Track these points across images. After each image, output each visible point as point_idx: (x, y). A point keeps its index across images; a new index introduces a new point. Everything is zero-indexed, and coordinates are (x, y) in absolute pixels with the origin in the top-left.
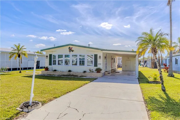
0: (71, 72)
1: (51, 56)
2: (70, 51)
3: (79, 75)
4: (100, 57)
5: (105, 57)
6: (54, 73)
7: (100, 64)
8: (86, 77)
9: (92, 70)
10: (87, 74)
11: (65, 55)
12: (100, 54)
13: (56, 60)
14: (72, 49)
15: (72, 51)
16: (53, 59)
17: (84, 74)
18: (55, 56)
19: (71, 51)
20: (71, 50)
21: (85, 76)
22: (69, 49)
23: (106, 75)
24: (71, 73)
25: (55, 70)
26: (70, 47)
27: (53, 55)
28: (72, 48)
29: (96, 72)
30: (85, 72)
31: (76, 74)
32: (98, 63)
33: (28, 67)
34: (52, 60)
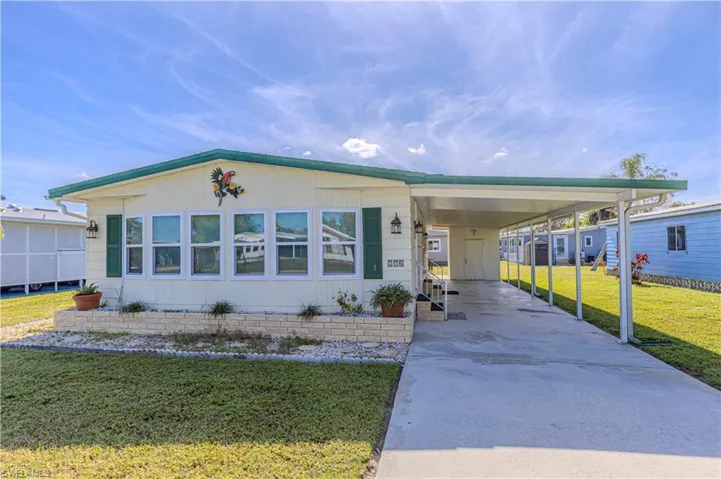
0: (229, 317)
1: (114, 221)
2: (221, 195)
3: (274, 336)
4: (396, 222)
5: (416, 226)
6: (125, 325)
7: (401, 263)
8: (319, 343)
9: (354, 298)
10: (327, 325)
11: (194, 218)
12: (396, 202)
13: (141, 248)
14: (235, 181)
15: (235, 193)
16: (129, 243)
17: (306, 329)
18: (135, 226)
19: (224, 195)
20: (224, 185)
21: (311, 336)
22: (217, 181)
23: (424, 321)
24: (230, 322)
25: (136, 308)
26: (219, 172)
27: (129, 222)
28: (230, 175)
29: (379, 309)
30: (310, 312)
31: (257, 330)
32: (387, 255)
33: (59, 280)
34: (125, 247)
